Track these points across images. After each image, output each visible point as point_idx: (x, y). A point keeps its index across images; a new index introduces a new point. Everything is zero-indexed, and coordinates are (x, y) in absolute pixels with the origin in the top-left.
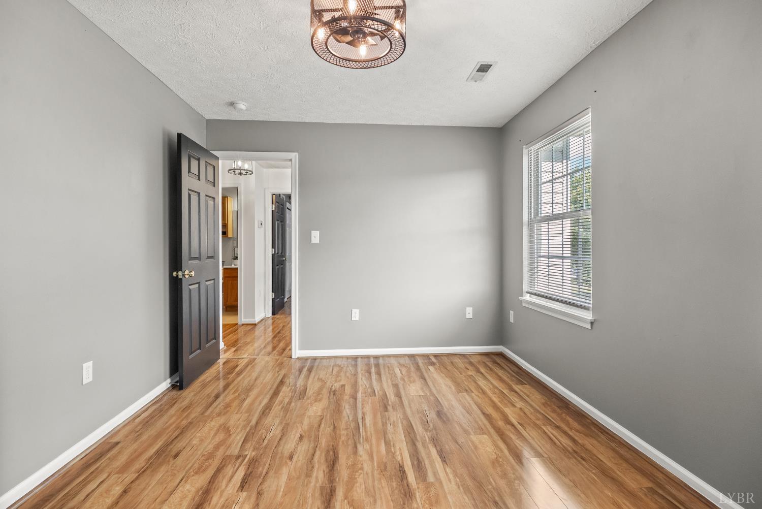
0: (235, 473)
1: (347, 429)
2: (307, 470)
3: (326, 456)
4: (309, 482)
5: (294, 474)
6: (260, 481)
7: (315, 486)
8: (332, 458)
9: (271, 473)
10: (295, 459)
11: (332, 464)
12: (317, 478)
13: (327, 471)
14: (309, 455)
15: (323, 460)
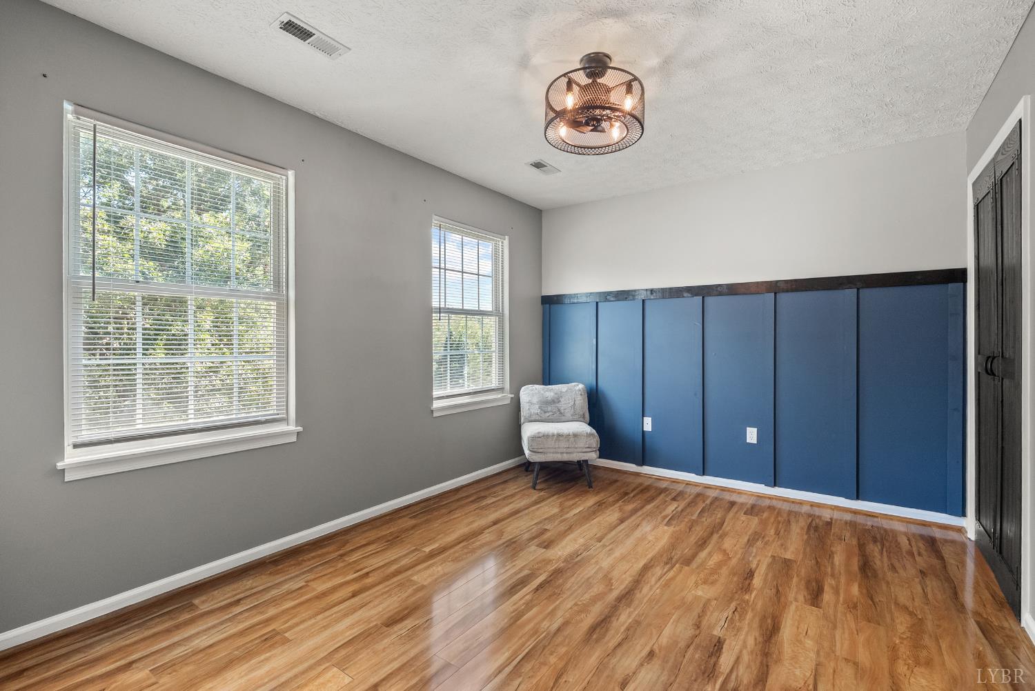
0: (734, 665)
1: (544, 664)
2: (636, 629)
3: (604, 635)
4: (639, 615)
5: (654, 631)
6: (697, 640)
7: (635, 610)
8: (598, 631)
9: (682, 644)
10: (647, 649)
11: (602, 624)
12: (629, 616)
13: (614, 619)
14: (625, 647)
15: (612, 632)
